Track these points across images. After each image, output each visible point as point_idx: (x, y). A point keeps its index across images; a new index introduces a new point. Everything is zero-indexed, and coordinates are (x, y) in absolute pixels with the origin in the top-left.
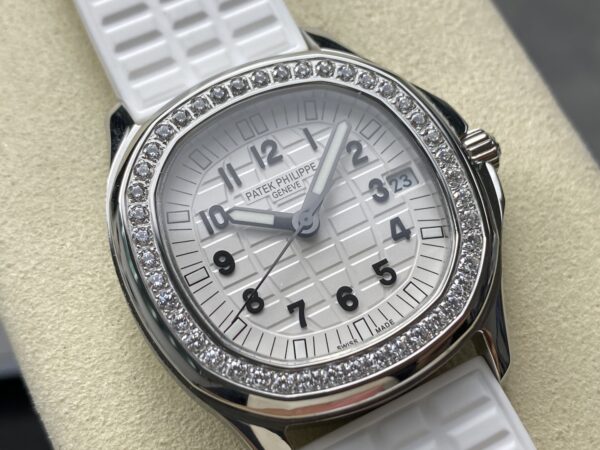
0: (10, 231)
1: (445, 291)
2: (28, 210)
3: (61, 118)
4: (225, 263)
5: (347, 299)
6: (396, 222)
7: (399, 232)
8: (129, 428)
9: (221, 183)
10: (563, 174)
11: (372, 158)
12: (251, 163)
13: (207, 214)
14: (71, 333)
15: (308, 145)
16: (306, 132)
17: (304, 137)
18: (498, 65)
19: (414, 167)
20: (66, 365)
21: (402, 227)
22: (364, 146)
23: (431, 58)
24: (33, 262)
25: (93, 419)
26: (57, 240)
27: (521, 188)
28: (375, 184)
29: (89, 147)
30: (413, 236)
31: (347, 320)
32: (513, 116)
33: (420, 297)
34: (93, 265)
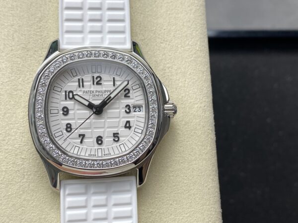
0: (4, 66)
1: (131, 152)
2: (13, 61)
3: (38, 34)
4: (66, 111)
5: (99, 140)
6: (128, 122)
7: (128, 126)
8: (14, 148)
9: (77, 84)
10: (198, 128)
11: (131, 97)
12: (90, 81)
13: (67, 92)
14: (9, 109)
15: (112, 83)
16: (114, 78)
17: (112, 80)
18: (197, 80)
19: (144, 106)
20: (3, 119)
21: (129, 125)
22: (131, 92)
23: (175, 67)
24: (7, 80)
25: (4, 140)
26: (18, 76)
27: (182, 126)
28: (128, 106)
29: (43, 48)
30: (132, 129)
31: (97, 147)
32: (192, 101)
33: (123, 150)
34: (26, 90)
